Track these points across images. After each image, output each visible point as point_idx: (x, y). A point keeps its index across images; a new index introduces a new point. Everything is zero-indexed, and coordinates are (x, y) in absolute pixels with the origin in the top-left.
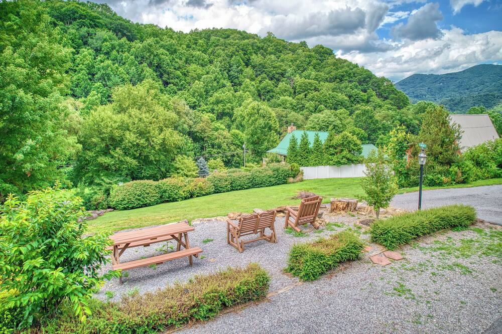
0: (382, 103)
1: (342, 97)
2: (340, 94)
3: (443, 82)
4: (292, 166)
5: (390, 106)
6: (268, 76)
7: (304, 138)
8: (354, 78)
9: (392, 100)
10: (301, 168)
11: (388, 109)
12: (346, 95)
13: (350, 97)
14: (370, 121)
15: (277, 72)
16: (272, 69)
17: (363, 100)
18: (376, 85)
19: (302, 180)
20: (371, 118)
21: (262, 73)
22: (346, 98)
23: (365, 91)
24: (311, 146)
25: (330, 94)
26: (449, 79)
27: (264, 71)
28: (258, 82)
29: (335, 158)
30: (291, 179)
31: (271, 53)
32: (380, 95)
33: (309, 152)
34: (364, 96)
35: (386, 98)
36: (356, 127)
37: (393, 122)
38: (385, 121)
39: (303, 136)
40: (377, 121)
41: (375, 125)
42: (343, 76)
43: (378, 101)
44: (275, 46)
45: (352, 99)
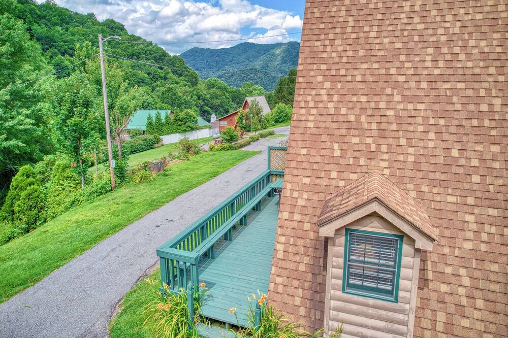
0: (178, 80)
1: (142, 74)
2: (140, 72)
3: (218, 56)
4: (154, 136)
5: (185, 82)
6: (59, 50)
7: (158, 116)
8: (150, 55)
9: (186, 76)
10: (161, 137)
11: (185, 86)
12: (146, 73)
13: (149, 74)
14: (174, 97)
15: (70, 47)
16: (62, 43)
17: (161, 77)
18: (170, 63)
19: (163, 145)
20: (175, 94)
21: (51, 47)
22: (146, 76)
23: (161, 68)
24: (163, 121)
25: (130, 72)
26: (223, 53)
27: (53, 45)
28: (48, 57)
29: (183, 128)
30: (157, 145)
31: (57, 24)
32: (175, 72)
33: (163, 125)
34: (162, 73)
35: (180, 75)
36: (163, 102)
37: (192, 97)
38: (185, 97)
39: (156, 114)
40: (180, 97)
41: (179, 100)
42: (139, 53)
43: (175, 77)
44: (59, 16)
45: (152, 77)
